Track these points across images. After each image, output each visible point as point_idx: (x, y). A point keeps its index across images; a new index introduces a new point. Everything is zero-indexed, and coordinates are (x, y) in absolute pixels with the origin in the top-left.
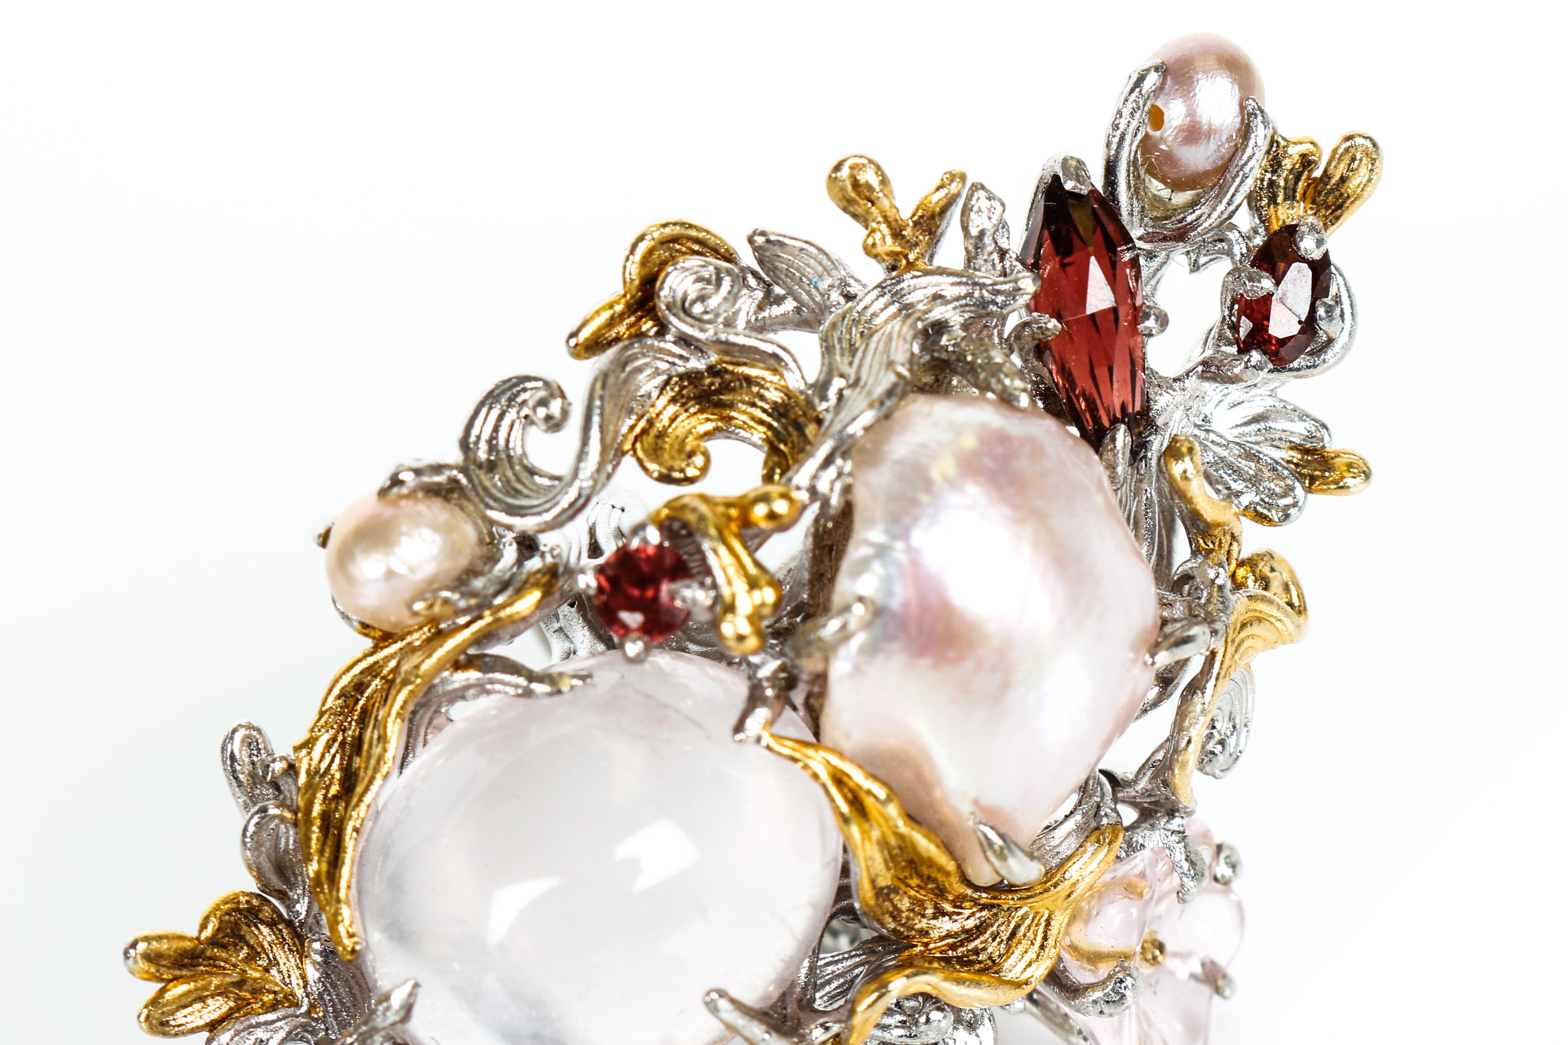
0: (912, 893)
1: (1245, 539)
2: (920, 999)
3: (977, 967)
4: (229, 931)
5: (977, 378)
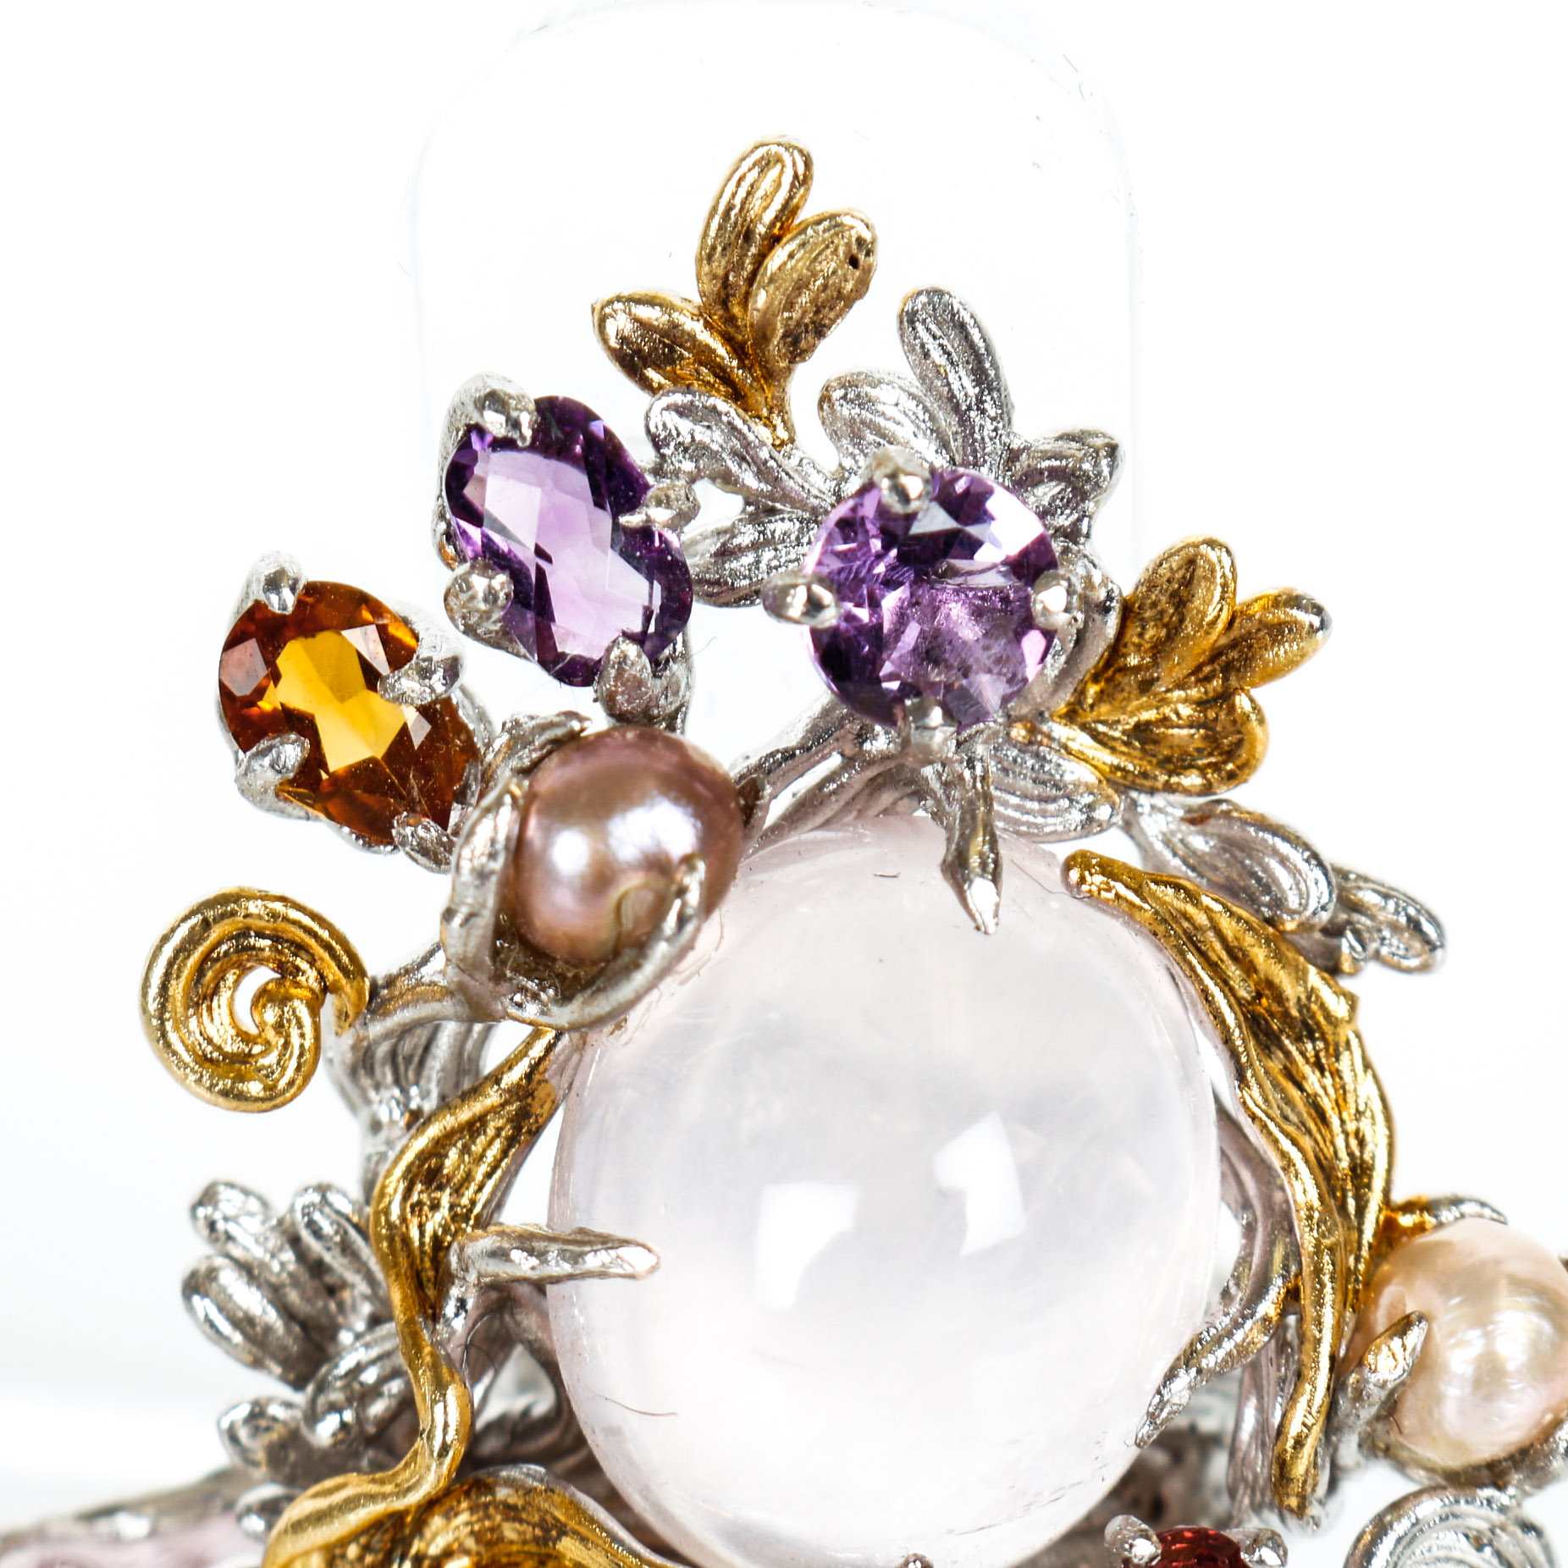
4: (1218, 727)
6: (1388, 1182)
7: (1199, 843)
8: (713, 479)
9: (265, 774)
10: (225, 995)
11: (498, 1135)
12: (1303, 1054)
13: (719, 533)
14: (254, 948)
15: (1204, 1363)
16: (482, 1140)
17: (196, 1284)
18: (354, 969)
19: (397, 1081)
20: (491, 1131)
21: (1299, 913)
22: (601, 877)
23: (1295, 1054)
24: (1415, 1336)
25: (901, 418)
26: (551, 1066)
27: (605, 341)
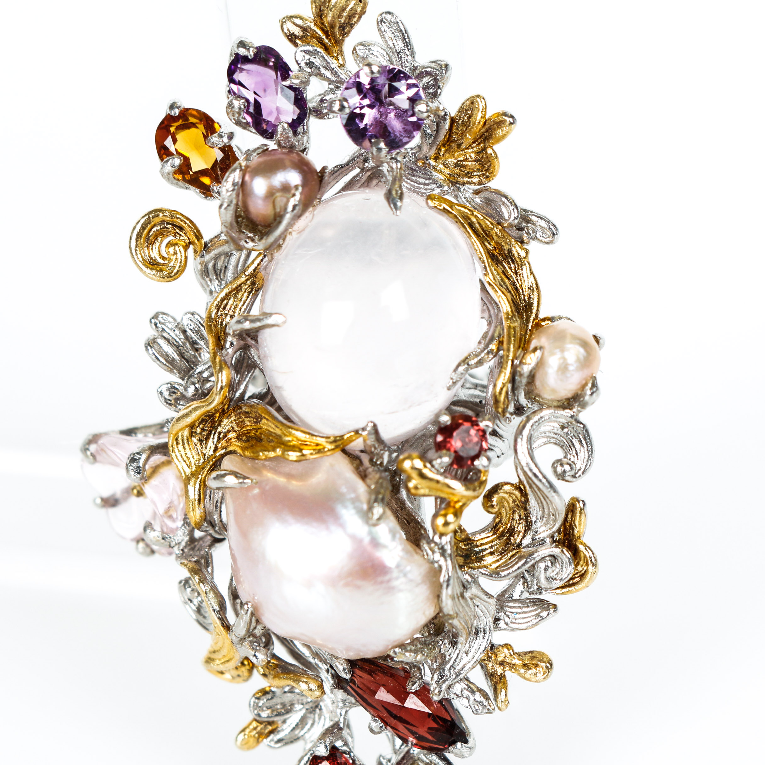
0: (248, 428)
1: (261, 678)
2: (206, 391)
3: (197, 424)
4: (483, 160)
5: (420, 642)
6: (538, 310)
7: (478, 200)
8: (316, 76)
9: (168, 168)
10: (157, 244)
11: (245, 292)
12: (510, 268)
13: (320, 95)
14: (166, 227)
15: (470, 363)
16: (241, 293)
17: (150, 344)
18: (199, 236)
19: (217, 279)
20: (243, 290)
21: (508, 220)
22: (271, 194)
23: (507, 268)
24: (538, 353)
25: (379, 56)
26: (262, 267)
27: (283, 30)
